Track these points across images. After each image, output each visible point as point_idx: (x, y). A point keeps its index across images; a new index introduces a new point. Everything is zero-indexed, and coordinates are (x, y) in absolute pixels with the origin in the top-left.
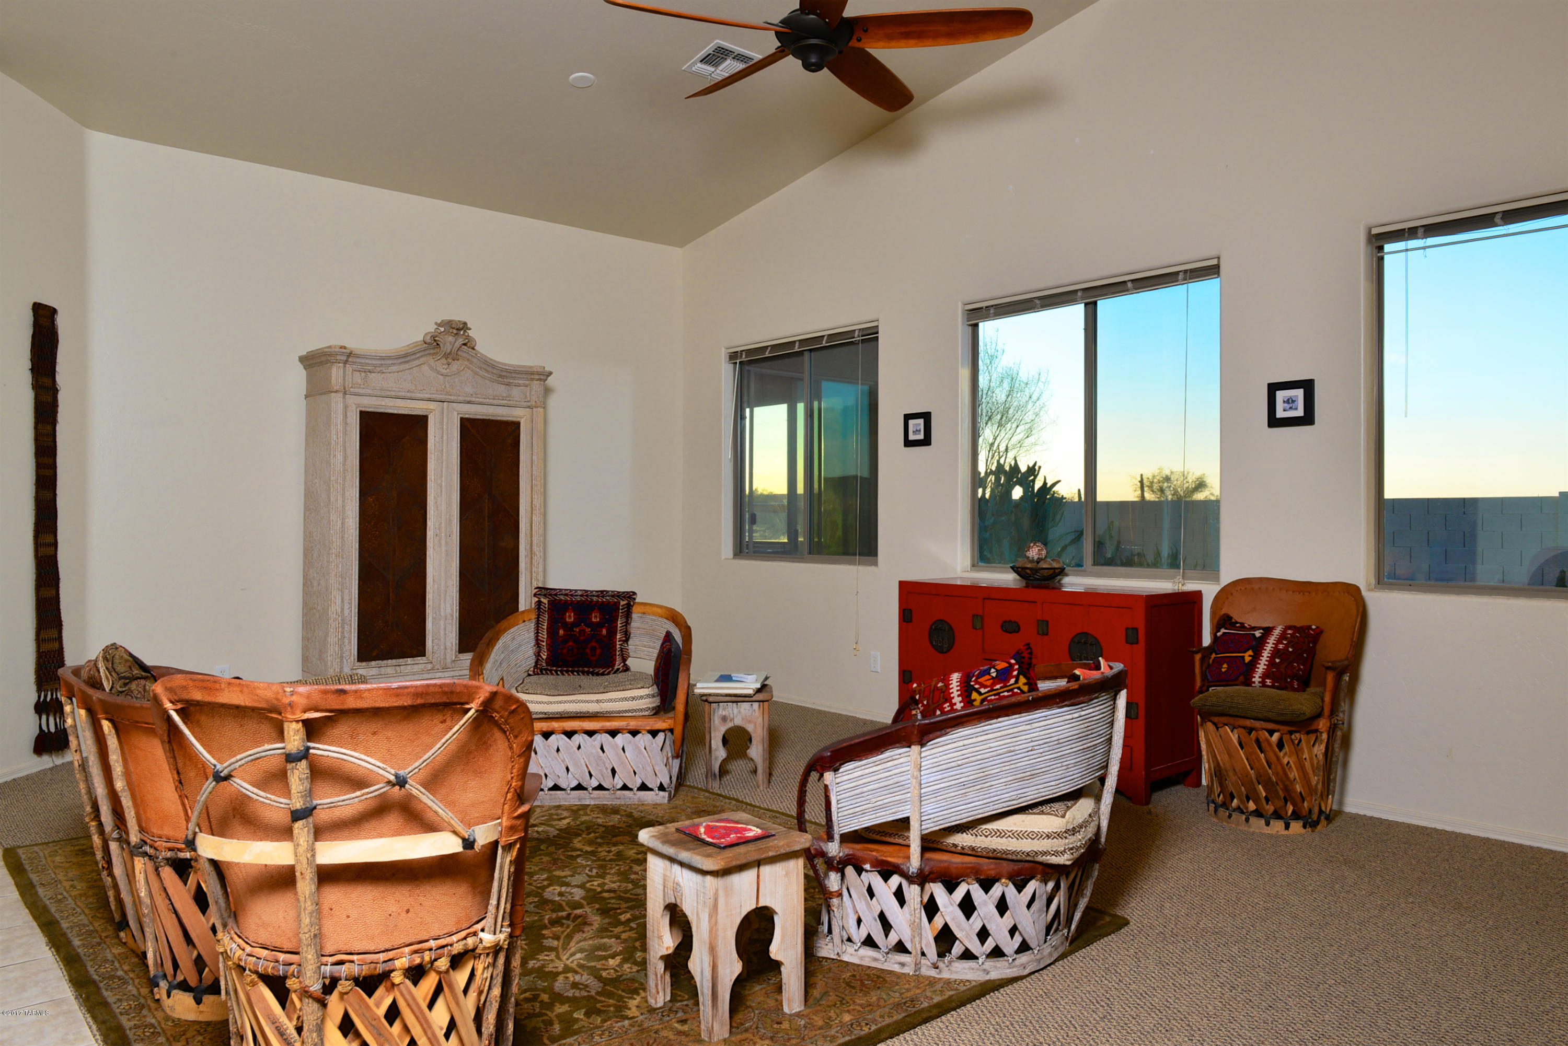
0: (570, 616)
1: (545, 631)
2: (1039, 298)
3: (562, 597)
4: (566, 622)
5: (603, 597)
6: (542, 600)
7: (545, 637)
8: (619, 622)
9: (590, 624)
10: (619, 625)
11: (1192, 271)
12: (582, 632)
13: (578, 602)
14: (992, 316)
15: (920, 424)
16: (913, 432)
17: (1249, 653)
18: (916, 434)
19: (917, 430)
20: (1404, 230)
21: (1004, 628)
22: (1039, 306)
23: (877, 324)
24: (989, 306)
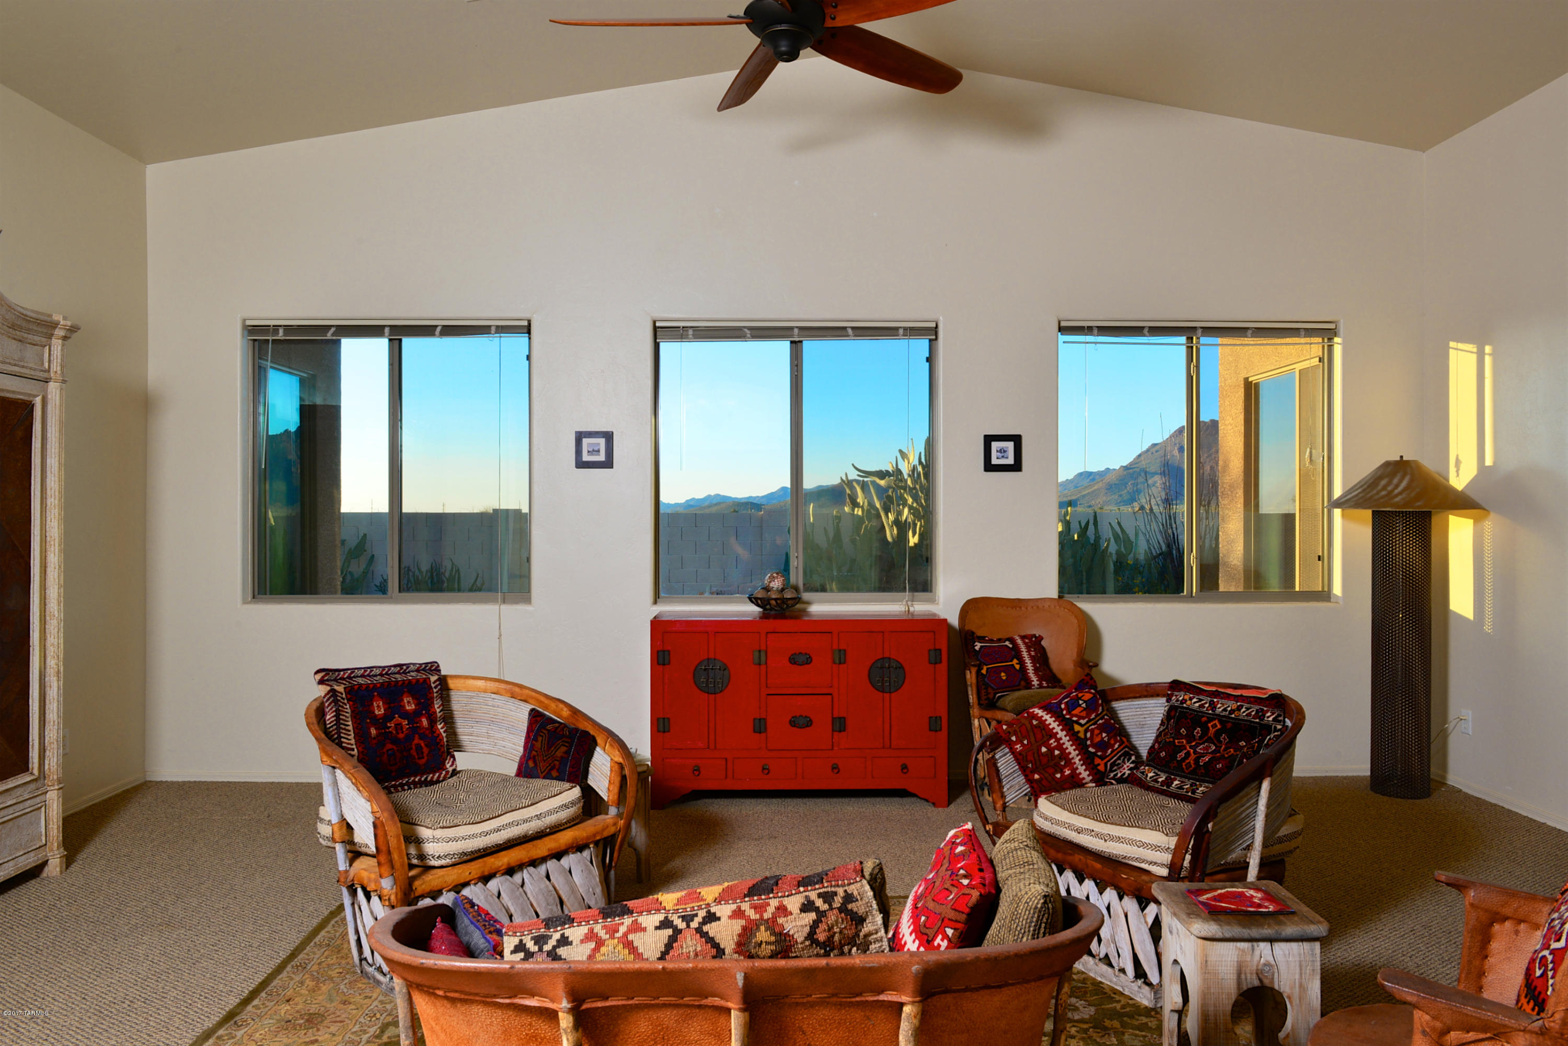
0: (378, 707)
1: (352, 733)
2: (750, 328)
3: (361, 681)
4: (376, 716)
5: (405, 673)
6: (336, 687)
7: (353, 741)
8: (436, 706)
9: (405, 715)
10: (438, 710)
11: (912, 329)
12: (399, 726)
13: (382, 684)
14: (688, 338)
15: (599, 444)
16: (589, 452)
17: (1015, 661)
18: (593, 455)
19: (594, 451)
20: (1084, 327)
21: (793, 661)
22: (749, 336)
23: (526, 323)
24: (687, 327)
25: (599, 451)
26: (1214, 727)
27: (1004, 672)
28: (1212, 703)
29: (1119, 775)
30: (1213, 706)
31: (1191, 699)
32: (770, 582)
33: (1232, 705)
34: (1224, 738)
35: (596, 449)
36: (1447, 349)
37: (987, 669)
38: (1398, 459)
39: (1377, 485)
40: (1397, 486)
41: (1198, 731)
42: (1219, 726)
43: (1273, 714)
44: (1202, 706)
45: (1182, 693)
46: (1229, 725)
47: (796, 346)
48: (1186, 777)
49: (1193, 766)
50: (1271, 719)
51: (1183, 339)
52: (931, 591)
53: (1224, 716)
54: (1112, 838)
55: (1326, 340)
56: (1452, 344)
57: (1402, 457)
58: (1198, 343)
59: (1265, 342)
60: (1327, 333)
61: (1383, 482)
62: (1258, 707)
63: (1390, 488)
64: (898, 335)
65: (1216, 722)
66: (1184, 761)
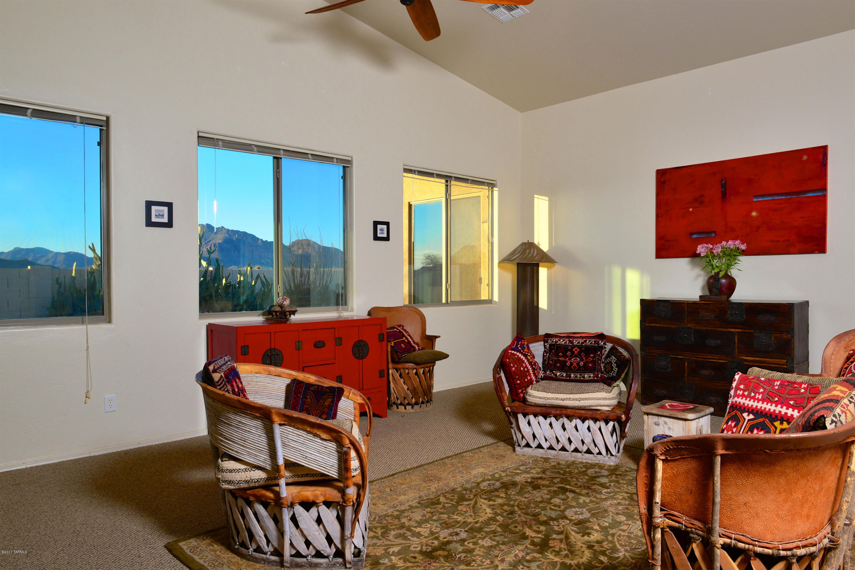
11: (340, 159)
14: (219, 146)
15: (163, 211)
16: (156, 216)
17: (404, 338)
18: (158, 218)
19: (159, 215)
20: (412, 170)
21: (316, 346)
22: (255, 150)
23: (104, 118)
24: (218, 139)
25: (163, 215)
26: (576, 351)
27: (403, 344)
28: (570, 341)
29: (540, 377)
30: (572, 342)
31: (560, 340)
32: (283, 302)
33: (581, 341)
34: (583, 354)
35: (161, 214)
36: (533, 198)
37: (394, 343)
38: (527, 241)
39: (526, 252)
40: (534, 253)
41: (569, 353)
42: (578, 350)
43: (602, 342)
44: (566, 343)
45: (554, 338)
46: (583, 349)
47: (277, 160)
48: (576, 372)
49: (577, 367)
50: (602, 343)
51: (443, 181)
52: (346, 304)
53: (579, 345)
54: (582, 399)
55: (490, 188)
56: (535, 196)
57: (528, 241)
58: (450, 183)
59: (474, 187)
60: (491, 185)
61: (528, 251)
62: (594, 340)
63: (531, 254)
64: (334, 162)
65: (576, 348)
66: (572, 366)
